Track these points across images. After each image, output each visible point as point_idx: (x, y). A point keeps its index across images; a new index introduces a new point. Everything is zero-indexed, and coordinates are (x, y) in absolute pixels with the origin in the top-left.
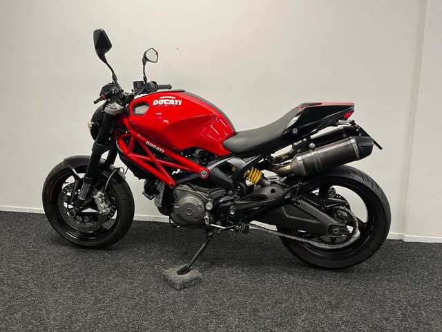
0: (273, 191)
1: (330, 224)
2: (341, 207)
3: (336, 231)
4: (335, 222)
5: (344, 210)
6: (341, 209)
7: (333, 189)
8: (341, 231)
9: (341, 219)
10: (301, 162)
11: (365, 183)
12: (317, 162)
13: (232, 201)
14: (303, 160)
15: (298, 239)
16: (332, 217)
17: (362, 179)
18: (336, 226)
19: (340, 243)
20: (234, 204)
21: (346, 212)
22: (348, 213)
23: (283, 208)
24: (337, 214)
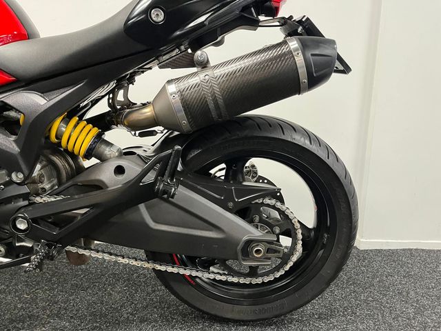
0: (120, 170)
1: (245, 238)
2: (267, 201)
3: (258, 252)
4: (256, 233)
5: (274, 207)
6: (268, 205)
7: (253, 166)
8: (268, 251)
9: (268, 224)
10: (177, 98)
11: (314, 148)
12: (213, 95)
13: (25, 196)
14: (181, 92)
15: (182, 271)
16: (251, 222)
17: (307, 142)
18: (259, 241)
19: (267, 274)
20: (32, 204)
21: (278, 210)
22: (281, 212)
23: (142, 207)
24: (260, 213)
